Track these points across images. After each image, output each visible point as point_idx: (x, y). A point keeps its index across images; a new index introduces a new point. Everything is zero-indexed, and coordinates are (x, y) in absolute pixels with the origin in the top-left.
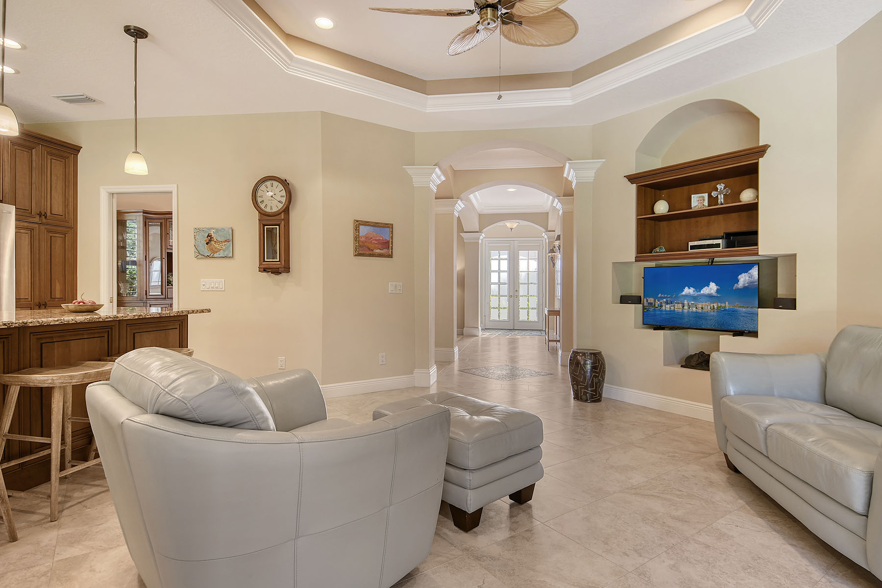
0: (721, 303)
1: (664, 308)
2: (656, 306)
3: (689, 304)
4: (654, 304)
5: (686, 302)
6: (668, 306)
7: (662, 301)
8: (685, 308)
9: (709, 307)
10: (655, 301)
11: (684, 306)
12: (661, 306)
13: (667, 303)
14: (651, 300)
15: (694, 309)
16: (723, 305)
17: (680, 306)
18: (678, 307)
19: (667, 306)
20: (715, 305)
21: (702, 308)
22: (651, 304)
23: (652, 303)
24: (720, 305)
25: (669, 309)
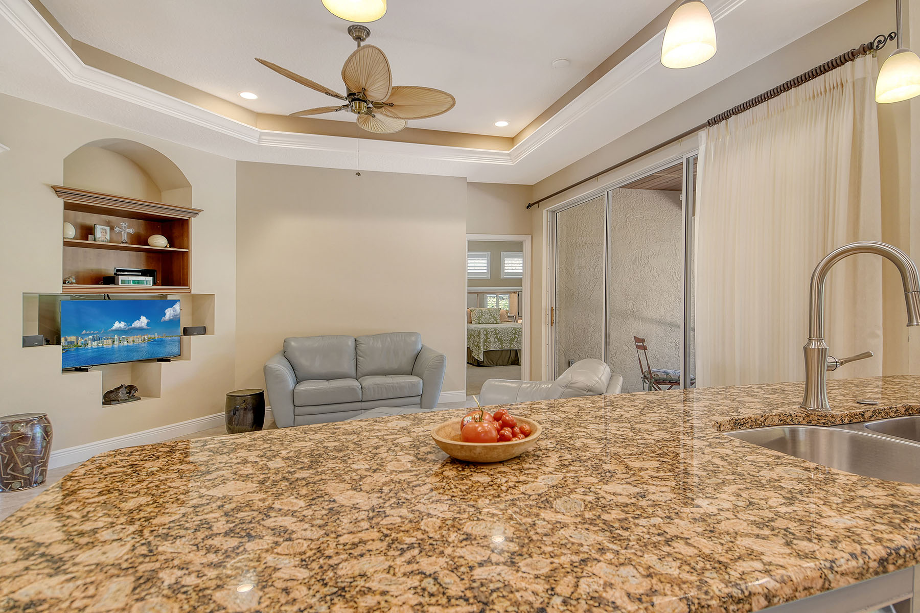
0: (151, 334)
1: (89, 346)
2: (80, 344)
3: (119, 338)
4: (75, 343)
5: (116, 337)
6: (95, 343)
7: (87, 338)
8: (115, 343)
9: (140, 339)
10: (78, 339)
11: (114, 342)
12: (86, 344)
13: (94, 340)
14: (72, 338)
15: (125, 343)
16: (153, 336)
17: (110, 341)
18: (107, 344)
19: (93, 343)
20: (145, 337)
21: (133, 341)
22: (71, 343)
23: (74, 342)
24: (150, 336)
25: (96, 347)
